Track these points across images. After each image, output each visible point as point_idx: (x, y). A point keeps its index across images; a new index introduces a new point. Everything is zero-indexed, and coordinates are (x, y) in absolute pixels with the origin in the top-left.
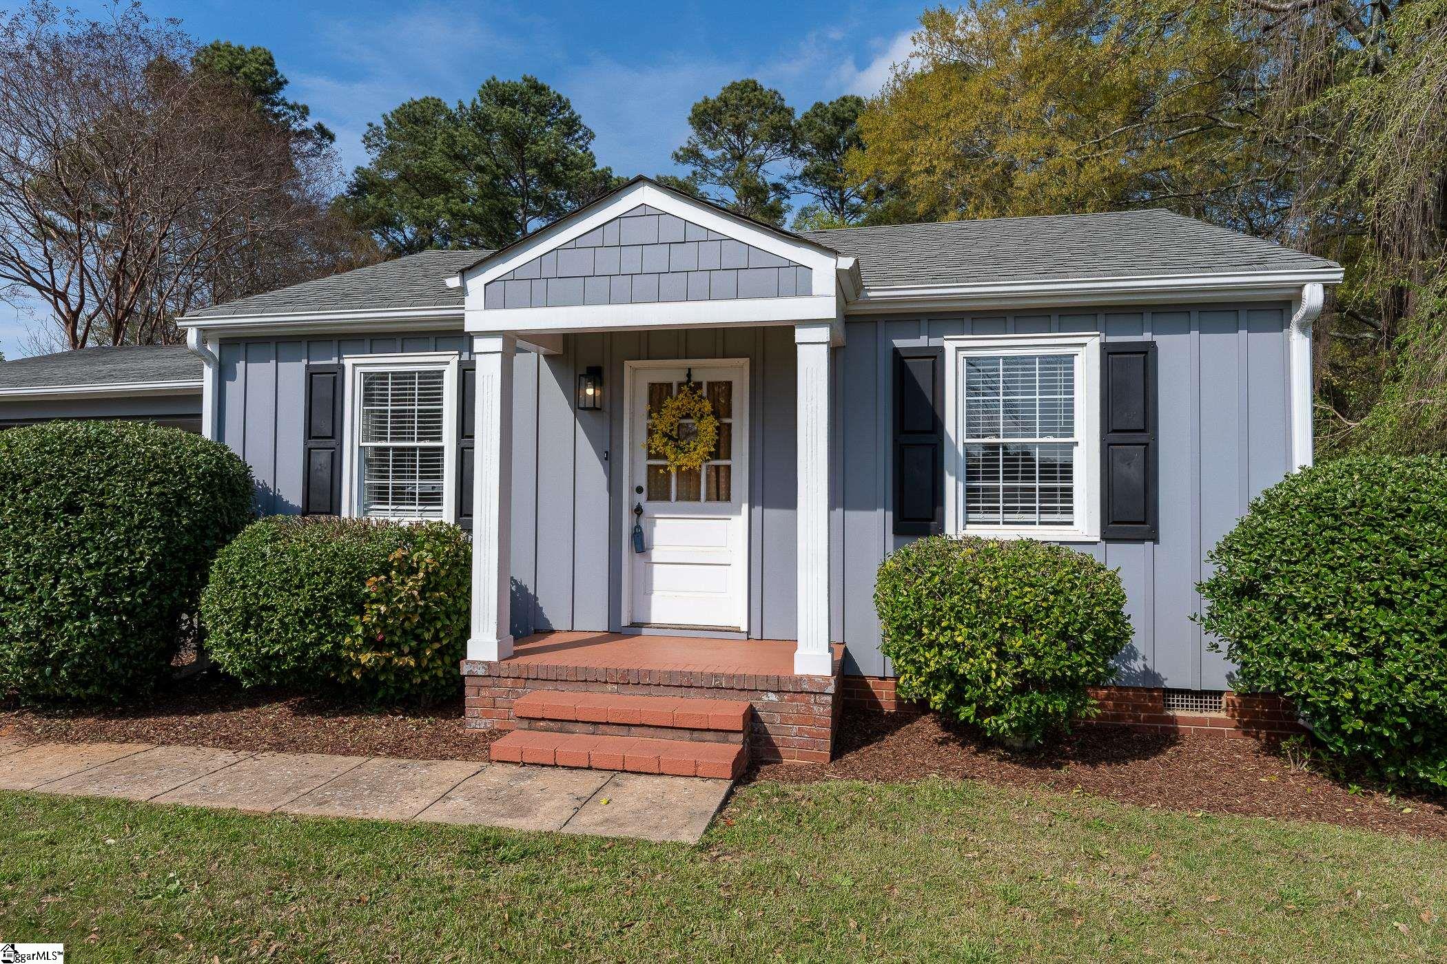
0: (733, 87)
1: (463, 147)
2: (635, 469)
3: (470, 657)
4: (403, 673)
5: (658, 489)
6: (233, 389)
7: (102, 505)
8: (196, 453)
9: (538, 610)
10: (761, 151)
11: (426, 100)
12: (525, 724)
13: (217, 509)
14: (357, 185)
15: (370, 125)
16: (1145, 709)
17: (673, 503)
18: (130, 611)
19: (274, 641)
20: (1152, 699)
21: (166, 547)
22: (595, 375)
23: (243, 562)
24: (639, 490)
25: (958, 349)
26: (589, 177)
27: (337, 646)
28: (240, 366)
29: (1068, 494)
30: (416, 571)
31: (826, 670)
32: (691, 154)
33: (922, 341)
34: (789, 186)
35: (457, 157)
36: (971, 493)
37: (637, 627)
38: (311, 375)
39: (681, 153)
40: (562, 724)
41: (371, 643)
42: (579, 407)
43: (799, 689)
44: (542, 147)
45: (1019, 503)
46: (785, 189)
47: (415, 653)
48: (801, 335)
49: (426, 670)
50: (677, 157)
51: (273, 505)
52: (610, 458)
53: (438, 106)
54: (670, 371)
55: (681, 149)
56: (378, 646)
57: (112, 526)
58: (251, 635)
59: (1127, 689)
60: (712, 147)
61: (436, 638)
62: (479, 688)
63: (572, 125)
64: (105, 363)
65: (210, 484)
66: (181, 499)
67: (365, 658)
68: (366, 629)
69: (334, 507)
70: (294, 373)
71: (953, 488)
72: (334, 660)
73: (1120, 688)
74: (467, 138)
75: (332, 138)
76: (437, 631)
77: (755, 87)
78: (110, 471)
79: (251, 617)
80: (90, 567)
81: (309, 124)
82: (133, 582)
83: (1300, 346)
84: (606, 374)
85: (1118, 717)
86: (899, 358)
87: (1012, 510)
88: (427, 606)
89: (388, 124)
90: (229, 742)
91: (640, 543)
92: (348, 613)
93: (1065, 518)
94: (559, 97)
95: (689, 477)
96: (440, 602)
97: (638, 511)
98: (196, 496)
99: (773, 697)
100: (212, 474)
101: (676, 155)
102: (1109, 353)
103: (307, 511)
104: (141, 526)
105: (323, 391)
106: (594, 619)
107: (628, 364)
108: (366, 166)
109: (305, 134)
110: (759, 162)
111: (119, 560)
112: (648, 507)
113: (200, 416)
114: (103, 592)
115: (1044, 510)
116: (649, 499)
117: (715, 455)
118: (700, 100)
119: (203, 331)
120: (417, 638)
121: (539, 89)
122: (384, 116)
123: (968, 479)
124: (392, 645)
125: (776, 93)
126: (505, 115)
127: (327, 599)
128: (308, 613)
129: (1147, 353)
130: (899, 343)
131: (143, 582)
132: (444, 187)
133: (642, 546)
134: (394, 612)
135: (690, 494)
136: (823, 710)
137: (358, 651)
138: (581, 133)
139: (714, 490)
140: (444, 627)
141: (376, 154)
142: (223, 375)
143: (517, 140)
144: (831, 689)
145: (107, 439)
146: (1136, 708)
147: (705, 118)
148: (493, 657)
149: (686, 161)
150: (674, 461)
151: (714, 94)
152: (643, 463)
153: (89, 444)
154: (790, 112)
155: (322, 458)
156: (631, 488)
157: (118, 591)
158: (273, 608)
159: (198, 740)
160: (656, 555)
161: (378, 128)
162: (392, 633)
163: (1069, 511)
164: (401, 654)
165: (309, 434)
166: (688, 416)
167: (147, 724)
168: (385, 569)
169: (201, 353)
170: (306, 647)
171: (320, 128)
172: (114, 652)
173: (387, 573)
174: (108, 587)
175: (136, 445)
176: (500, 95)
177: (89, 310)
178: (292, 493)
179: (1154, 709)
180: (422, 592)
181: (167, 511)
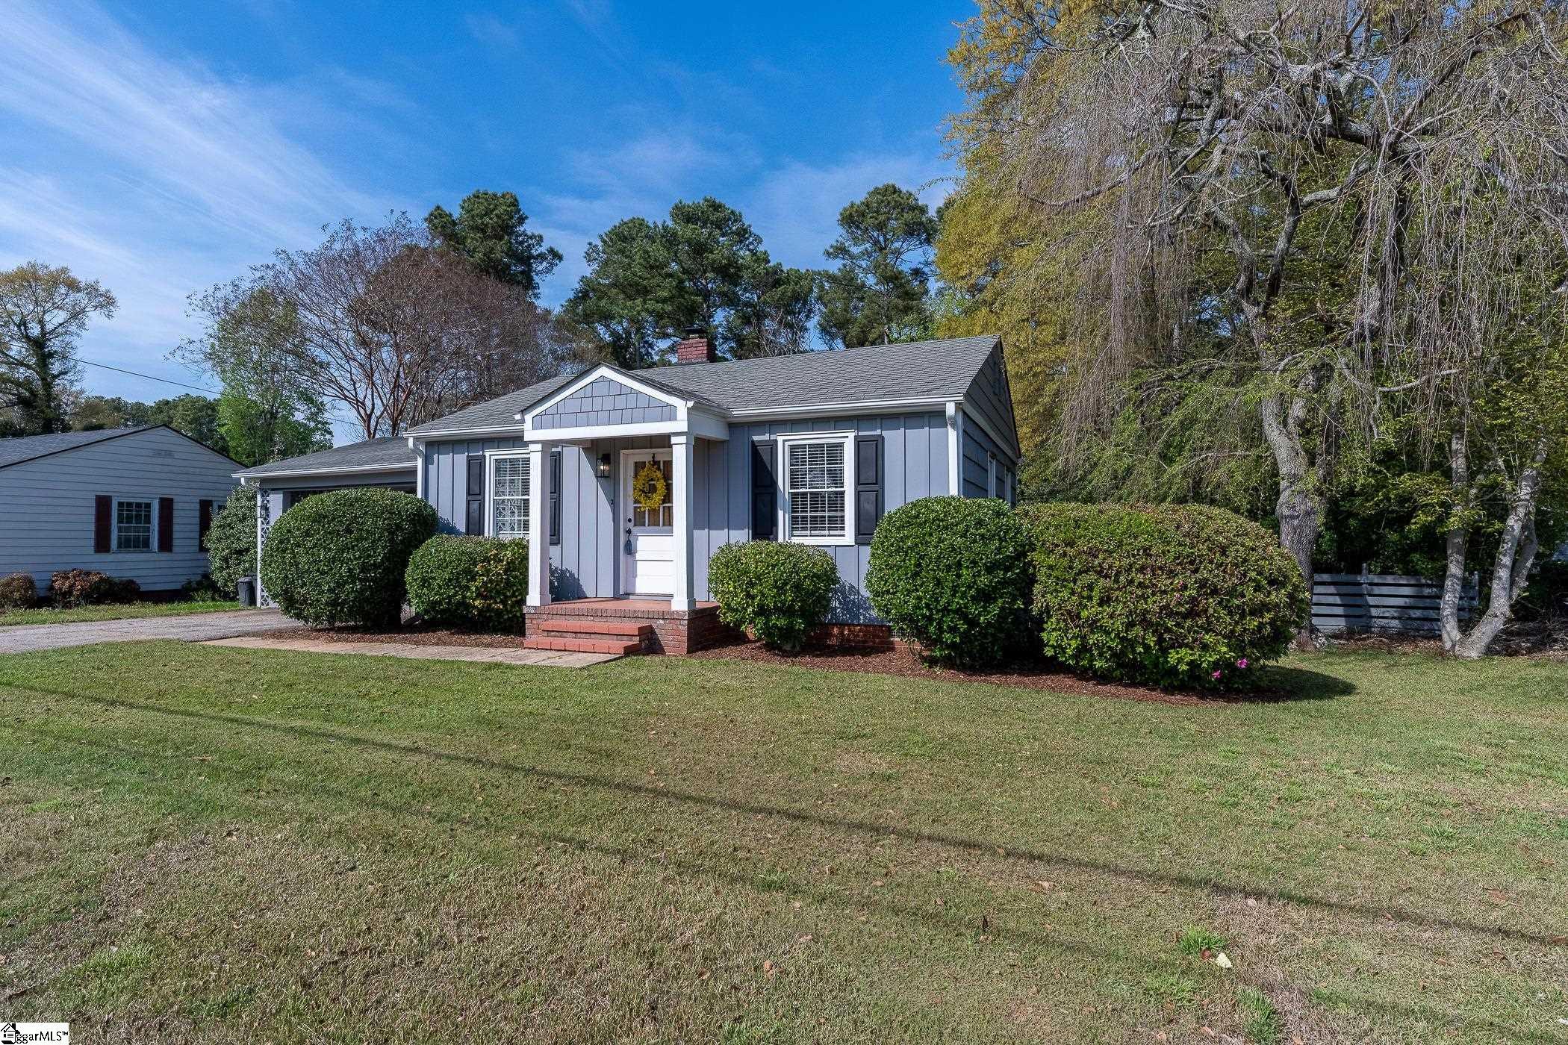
0: (877, 191)
1: (655, 260)
2: (627, 509)
3: (528, 604)
4: (498, 612)
5: (639, 520)
6: (432, 469)
7: (362, 530)
8: (407, 504)
9: (579, 586)
10: (897, 245)
11: (632, 221)
12: (546, 634)
13: (416, 532)
14: (581, 292)
15: (590, 244)
16: (878, 637)
17: (647, 527)
18: (374, 580)
19: (436, 594)
20: (883, 631)
21: (390, 551)
22: (606, 459)
23: (422, 556)
24: (630, 520)
25: (784, 441)
26: (763, 272)
27: (464, 597)
28: (436, 457)
29: (843, 521)
30: (502, 561)
31: (686, 608)
32: (840, 251)
33: (766, 437)
34: (926, 270)
35: (652, 267)
36: (794, 520)
37: (627, 594)
38: (469, 460)
39: (831, 250)
40: (561, 633)
41: (479, 595)
42: (600, 476)
43: (671, 617)
44: (715, 256)
45: (817, 524)
46: (924, 273)
47: (502, 602)
48: (674, 440)
49: (511, 612)
50: (828, 254)
51: (451, 530)
52: (614, 503)
53: (641, 224)
54: (644, 455)
55: (832, 247)
56: (485, 598)
57: (366, 539)
58: (425, 591)
59: (870, 626)
60: (856, 244)
61: (513, 595)
62: (532, 619)
63: (743, 234)
64: (383, 449)
65: (413, 519)
66: (398, 527)
67: (477, 603)
68: (477, 587)
69: (481, 532)
70: (461, 459)
71: (783, 518)
72: (463, 604)
73: (866, 626)
74: (659, 252)
75: (560, 258)
76: (514, 592)
77: (895, 190)
78: (366, 513)
79: (425, 582)
80: (356, 559)
81: (543, 249)
82: (375, 566)
83: (952, 436)
84: (612, 457)
85: (865, 642)
86: (754, 446)
87: (816, 529)
88: (508, 579)
89: (604, 241)
90: (417, 643)
91: (630, 549)
92: (468, 581)
93: (841, 533)
94: (733, 212)
95: (654, 512)
96: (516, 577)
97: (629, 532)
98: (406, 525)
99: (661, 622)
100: (415, 515)
101: (828, 253)
102: (859, 443)
103: (468, 532)
104: (379, 539)
105: (475, 470)
106: (607, 591)
107: (622, 452)
108: (589, 275)
109: (542, 257)
110: (898, 253)
111: (369, 556)
112: (634, 530)
113: (416, 482)
114: (362, 571)
115: (830, 529)
116: (635, 525)
117: (664, 501)
118: (847, 205)
119: (416, 439)
120: (504, 595)
121: (716, 207)
122: (600, 236)
123: (793, 512)
124: (491, 598)
125: (911, 194)
126: (687, 231)
127: (458, 574)
128: (450, 580)
129: (879, 442)
130: (756, 438)
131: (379, 567)
132: (645, 292)
133: (630, 550)
134: (491, 581)
135: (655, 523)
136: (683, 628)
137: (474, 600)
138: (751, 239)
139: (667, 521)
140: (517, 590)
141: (595, 266)
142: (427, 461)
143: (699, 249)
144: (686, 617)
145: (365, 498)
146: (874, 636)
147: (852, 219)
148: (538, 604)
149: (836, 257)
150: (645, 506)
151: (860, 198)
152: (631, 506)
153: (357, 500)
154: (923, 210)
155: (475, 506)
156: (625, 520)
157: (369, 571)
158: (434, 578)
159: (403, 641)
160: (638, 556)
161: (596, 246)
162: (491, 591)
163: (843, 528)
164: (496, 603)
165: (469, 493)
166: (652, 480)
167: (383, 637)
168: (487, 559)
169: (416, 450)
170: (450, 597)
171: (551, 251)
172: (367, 600)
173: (489, 562)
174: (364, 569)
175: (378, 500)
176: (685, 215)
177: (377, 412)
178: (461, 526)
179: (883, 637)
180: (506, 571)
181: (391, 533)
